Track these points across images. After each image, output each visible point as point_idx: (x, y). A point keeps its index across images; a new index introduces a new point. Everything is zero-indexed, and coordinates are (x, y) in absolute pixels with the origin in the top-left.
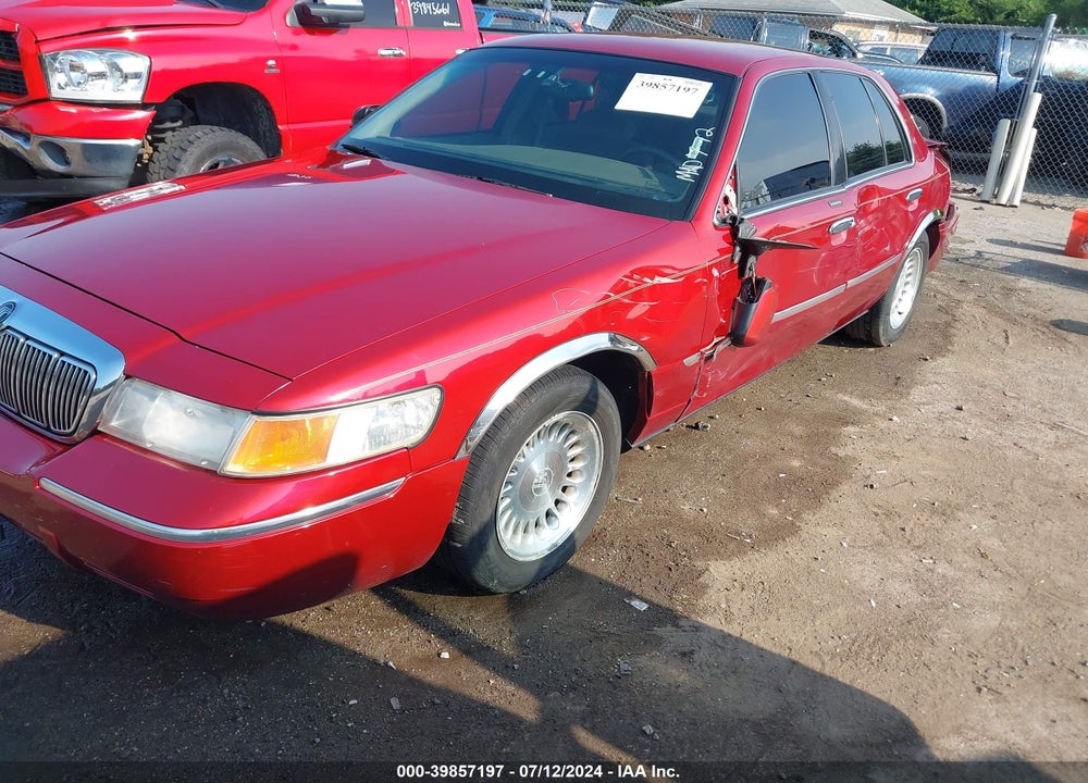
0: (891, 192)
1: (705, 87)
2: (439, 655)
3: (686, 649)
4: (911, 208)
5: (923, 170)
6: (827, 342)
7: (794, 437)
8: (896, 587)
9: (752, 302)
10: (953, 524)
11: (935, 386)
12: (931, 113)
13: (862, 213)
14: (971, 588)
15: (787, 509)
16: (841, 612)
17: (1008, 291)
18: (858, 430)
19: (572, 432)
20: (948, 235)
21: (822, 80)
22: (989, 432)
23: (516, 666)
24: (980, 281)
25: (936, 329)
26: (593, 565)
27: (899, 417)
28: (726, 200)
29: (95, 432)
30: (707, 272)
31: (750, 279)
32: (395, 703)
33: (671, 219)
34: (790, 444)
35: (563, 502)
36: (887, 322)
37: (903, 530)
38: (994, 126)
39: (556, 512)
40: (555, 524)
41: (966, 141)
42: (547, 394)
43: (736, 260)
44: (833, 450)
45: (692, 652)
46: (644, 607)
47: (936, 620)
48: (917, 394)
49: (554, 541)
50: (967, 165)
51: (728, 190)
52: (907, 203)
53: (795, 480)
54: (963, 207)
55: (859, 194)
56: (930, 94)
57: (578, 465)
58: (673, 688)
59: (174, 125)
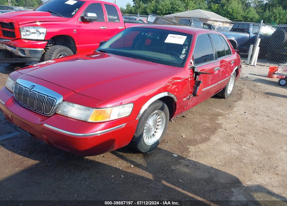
0: (227, 61)
1: (185, 37)
2: (131, 166)
3: (187, 164)
4: (232, 65)
5: (234, 56)
6: (213, 97)
7: (207, 119)
8: (233, 151)
9: (198, 86)
10: (246, 138)
11: (239, 107)
12: (234, 43)
13: (221, 66)
14: (251, 151)
15: (207, 135)
16: (222, 157)
17: (255, 86)
18: (222, 117)
19: (158, 116)
20: (240, 72)
21: (211, 36)
22: (252, 118)
23: (149, 168)
24: (248, 83)
25: (238, 94)
26: (164, 147)
27: (231, 114)
28: (191, 63)
29: (56, 114)
30: (187, 79)
31: (197, 81)
32: (122, 176)
33: (179, 67)
34: (206, 120)
35: (156, 132)
36: (227, 92)
37: (234, 139)
38: (249, 47)
39: (155, 134)
40: (155, 137)
41: (242, 50)
42: (154, 106)
43: (194, 77)
44: (216, 122)
45: (188, 165)
46: (176, 156)
47: (243, 158)
48: (235, 109)
49: (155, 141)
50: (243, 56)
51: (192, 61)
52: (231, 64)
53: (208, 129)
54: (243, 66)
55: (220, 62)
56: (233, 39)
57: (160, 123)
58: (185, 173)
59: (50, 45)
